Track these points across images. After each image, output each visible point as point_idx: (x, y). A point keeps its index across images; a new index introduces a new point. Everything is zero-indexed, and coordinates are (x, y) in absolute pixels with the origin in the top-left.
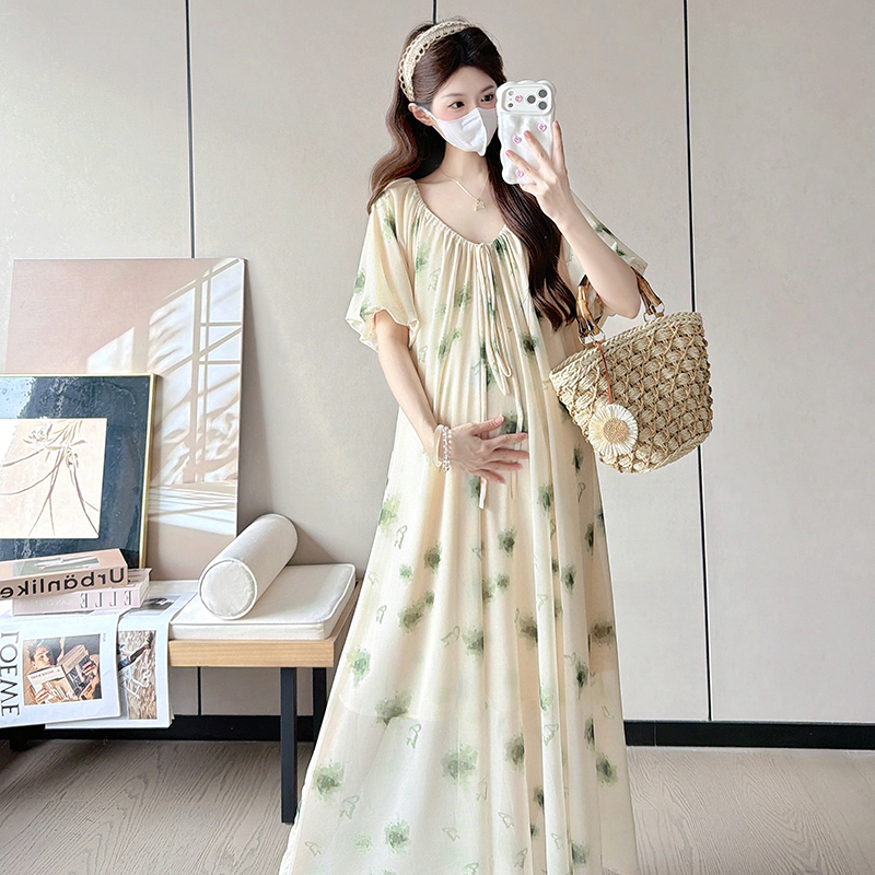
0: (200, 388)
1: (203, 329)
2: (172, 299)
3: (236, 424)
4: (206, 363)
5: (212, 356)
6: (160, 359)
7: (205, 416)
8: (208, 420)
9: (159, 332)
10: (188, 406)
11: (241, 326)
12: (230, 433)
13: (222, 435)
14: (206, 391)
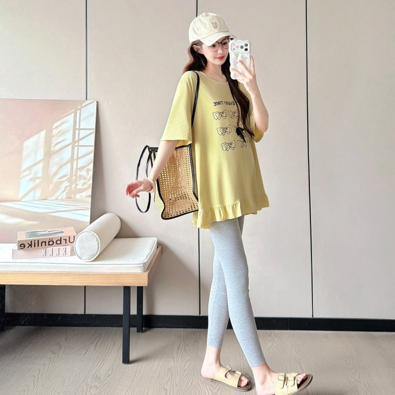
0: (75, 157)
1: (77, 131)
2: (63, 117)
3: (91, 173)
4: (78, 146)
5: (81, 143)
6: (57, 144)
7: (77, 169)
8: (78, 171)
9: (57, 132)
10: (69, 165)
11: (94, 130)
12: (88, 177)
13: (84, 177)
14: (78, 158)
